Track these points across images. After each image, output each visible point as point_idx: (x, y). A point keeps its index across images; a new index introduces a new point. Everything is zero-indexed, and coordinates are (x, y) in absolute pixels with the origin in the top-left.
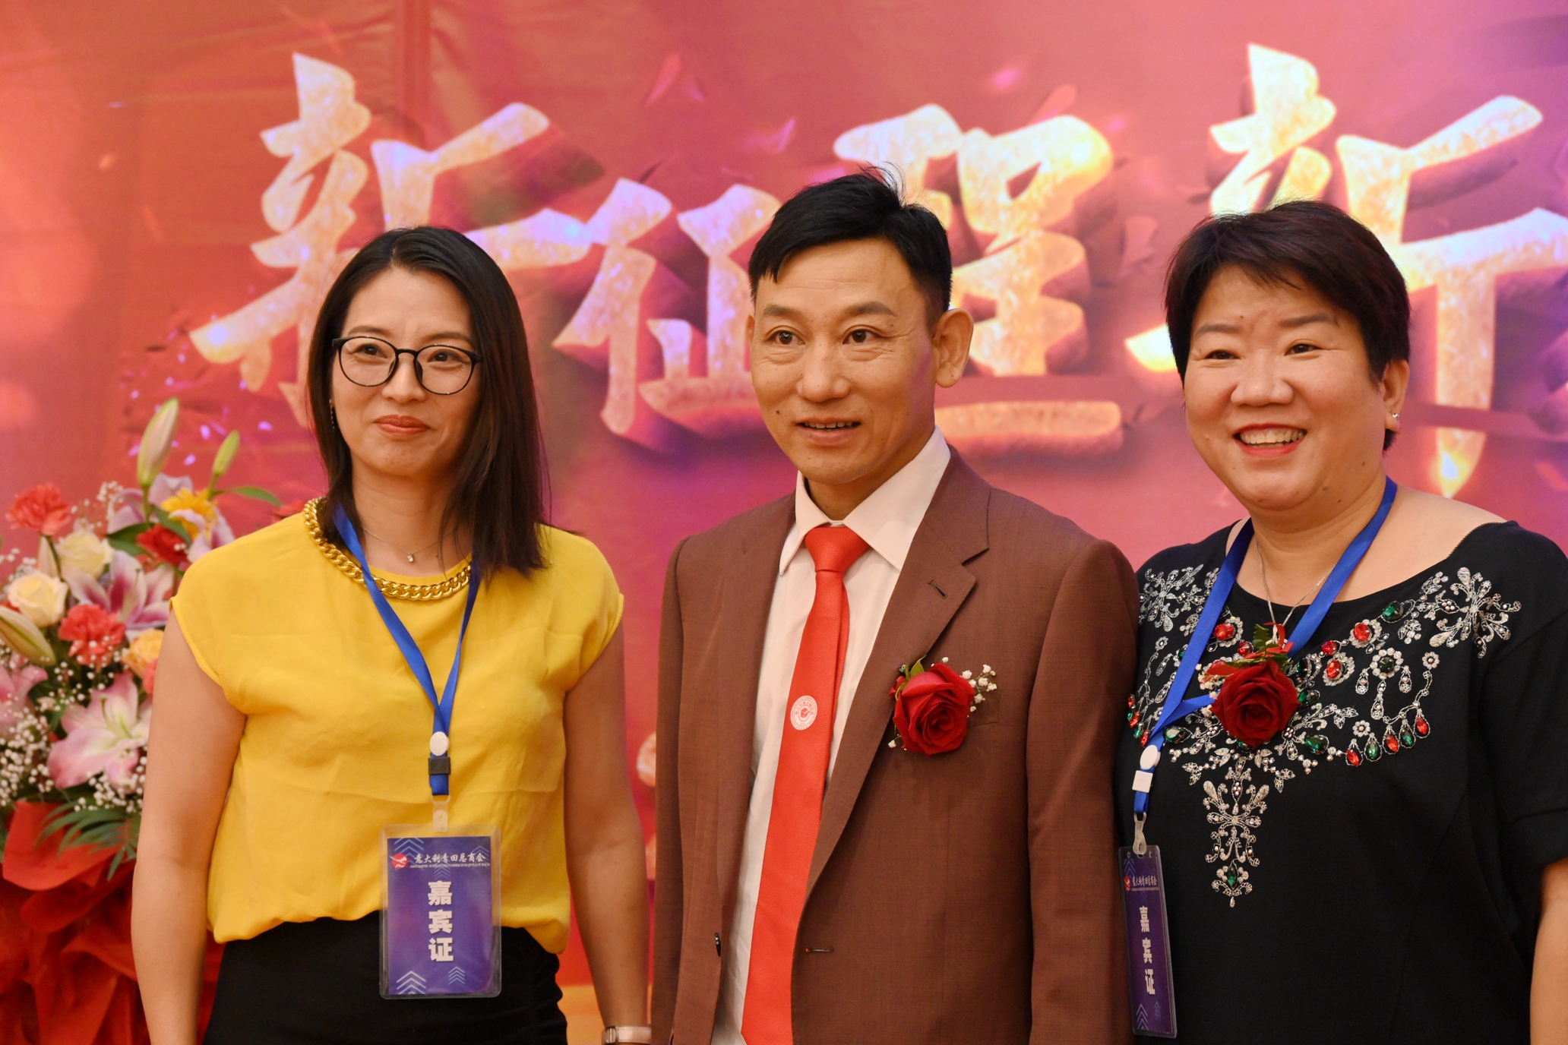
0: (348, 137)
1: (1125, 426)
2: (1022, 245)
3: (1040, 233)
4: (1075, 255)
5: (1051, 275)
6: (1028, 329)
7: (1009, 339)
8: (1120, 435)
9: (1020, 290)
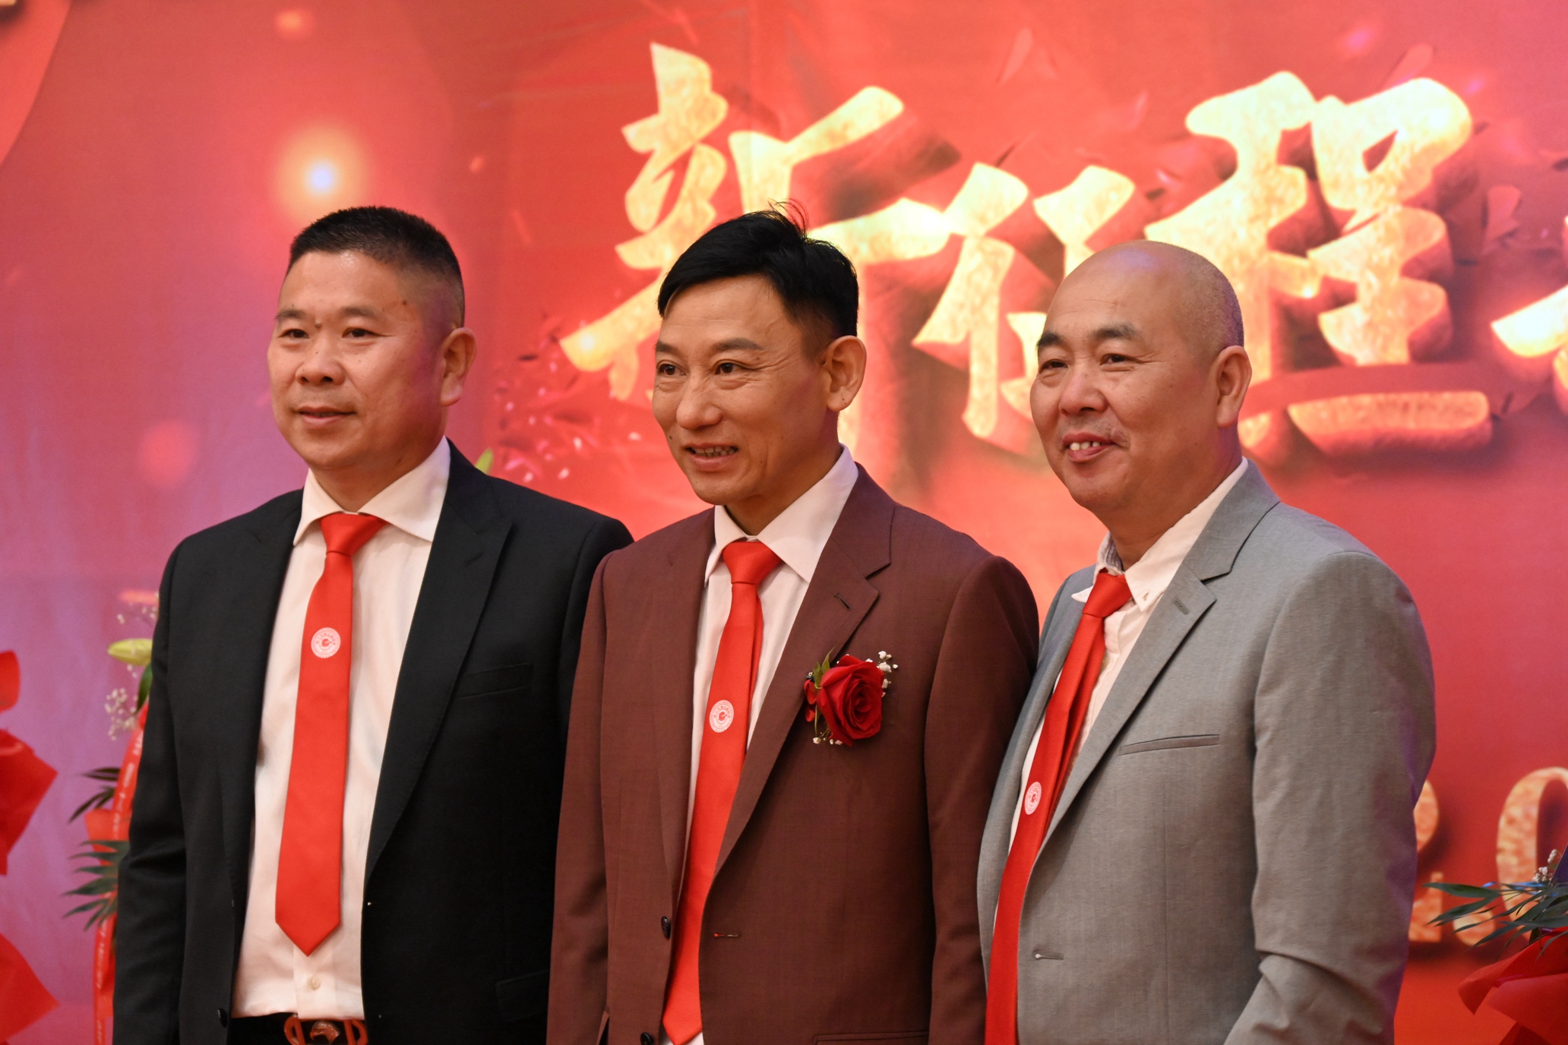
0: (707, 129)
1: (1493, 417)
2: (1380, 222)
3: (1399, 208)
4: (1435, 230)
5: (1411, 254)
6: (1390, 313)
7: (1370, 325)
8: (1488, 426)
9: (1380, 271)
